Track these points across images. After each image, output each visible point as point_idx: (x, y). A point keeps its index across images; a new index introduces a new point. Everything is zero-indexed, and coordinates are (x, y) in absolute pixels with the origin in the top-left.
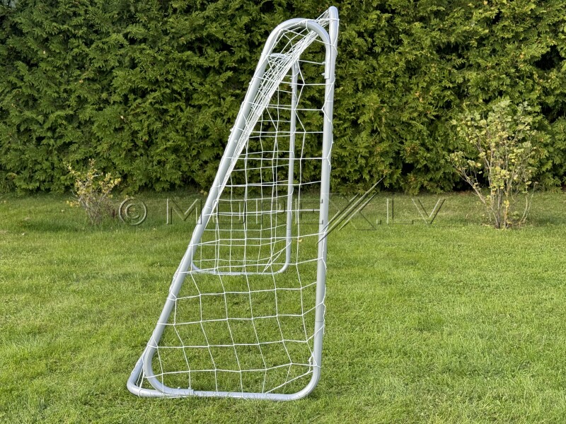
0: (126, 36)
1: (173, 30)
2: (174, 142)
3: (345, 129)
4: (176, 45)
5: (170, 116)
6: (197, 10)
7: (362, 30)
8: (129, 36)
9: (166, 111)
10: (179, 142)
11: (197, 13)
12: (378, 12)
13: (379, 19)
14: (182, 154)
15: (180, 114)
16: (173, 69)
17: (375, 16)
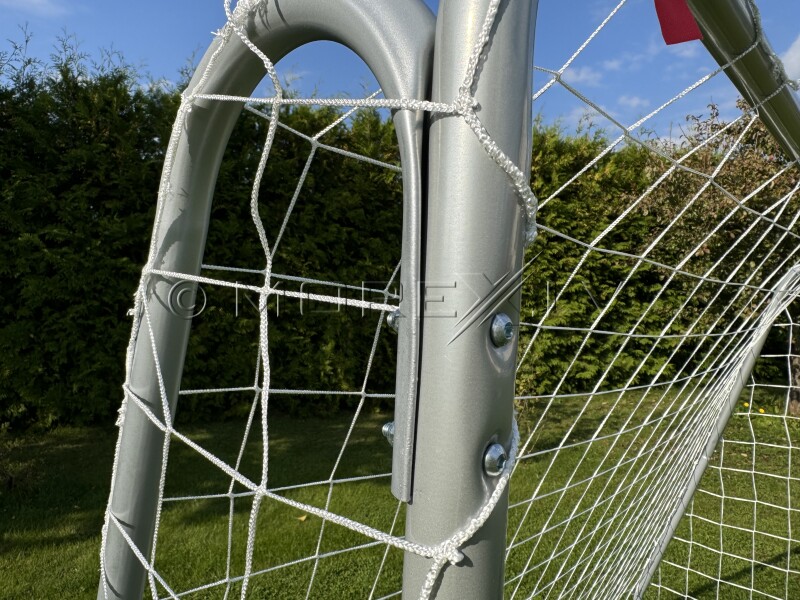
0: (42, 237)
1: (107, 233)
2: (101, 364)
3: (305, 346)
4: (108, 250)
5: (97, 333)
6: (135, 211)
7: (323, 242)
8: (47, 238)
9: (93, 327)
10: (109, 365)
11: (136, 214)
12: (338, 225)
13: (339, 232)
14: (110, 378)
15: (111, 330)
16: (104, 277)
17: (335, 229)
